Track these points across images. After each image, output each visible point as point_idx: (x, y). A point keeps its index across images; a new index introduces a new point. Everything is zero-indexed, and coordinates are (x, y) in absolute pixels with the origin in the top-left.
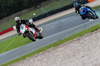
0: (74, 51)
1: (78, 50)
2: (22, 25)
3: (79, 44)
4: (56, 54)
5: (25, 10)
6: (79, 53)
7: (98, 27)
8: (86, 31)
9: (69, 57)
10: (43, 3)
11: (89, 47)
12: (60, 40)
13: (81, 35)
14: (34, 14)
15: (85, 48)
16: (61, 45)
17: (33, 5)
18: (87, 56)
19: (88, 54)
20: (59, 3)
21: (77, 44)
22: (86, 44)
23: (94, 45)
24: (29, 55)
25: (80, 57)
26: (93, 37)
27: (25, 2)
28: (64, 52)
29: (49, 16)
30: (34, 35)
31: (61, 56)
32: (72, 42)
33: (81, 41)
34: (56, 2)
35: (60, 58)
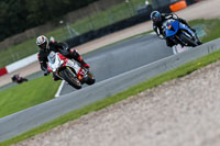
0: (140, 121)
1: (150, 119)
2: (52, 53)
3: (151, 105)
4: (100, 127)
5: (33, 30)
6: (150, 125)
7: (192, 67)
8: (165, 75)
9: (129, 133)
11: (173, 111)
12: (109, 96)
13: (155, 84)
15: (165, 113)
16: (111, 106)
17: (50, 19)
18: (168, 132)
19: (170, 128)
21: (147, 104)
22: (166, 105)
23: (185, 107)
24: (41, 128)
25: (152, 134)
26: (181, 89)
28: (117, 122)
29: (85, 42)
30: (78, 75)
31: (112, 131)
32: (134, 100)
33: (155, 99)
34: (99, 13)
35: (110, 135)
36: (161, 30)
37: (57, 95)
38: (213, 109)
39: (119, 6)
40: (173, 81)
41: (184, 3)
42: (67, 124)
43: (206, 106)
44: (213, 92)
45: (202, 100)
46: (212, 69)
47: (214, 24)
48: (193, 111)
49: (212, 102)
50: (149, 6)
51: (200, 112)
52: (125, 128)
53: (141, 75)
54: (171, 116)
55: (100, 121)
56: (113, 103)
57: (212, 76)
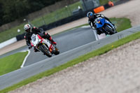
0: (75, 83)
1: (81, 81)
2: (34, 35)
3: (82, 73)
4: (49, 87)
5: (6, 25)
6: (81, 85)
7: (108, 49)
9: (68, 90)
10: (30, 15)
12: (55, 67)
13: (84, 59)
14: (19, 31)
15: (91, 78)
16: (56, 74)
17: (17, 18)
18: (93, 90)
19: (94, 87)
20: (53, 14)
21: (79, 72)
22: (91, 73)
23: (103, 74)
25: (83, 91)
26: (101, 62)
27: (6, 14)
28: (60, 84)
30: (49, 49)
31: (57, 89)
32: (71, 69)
33: (84, 69)
34: (49, 14)
35: (55, 92)
36: (93, 24)
37: (22, 66)
38: (121, 75)
39: (61, 10)
40: (96, 57)
41: (102, 7)
42: (28, 85)
43: (117, 73)
44: (121, 64)
45: (115, 69)
46: (121, 49)
47: (122, 21)
48: (108, 76)
49: (121, 71)
50: (81, 9)
51: (113, 77)
52: (65, 87)
53: (75, 53)
54: (95, 80)
55: (49, 83)
56: (58, 71)
57: (120, 54)
